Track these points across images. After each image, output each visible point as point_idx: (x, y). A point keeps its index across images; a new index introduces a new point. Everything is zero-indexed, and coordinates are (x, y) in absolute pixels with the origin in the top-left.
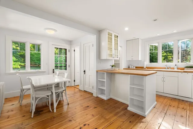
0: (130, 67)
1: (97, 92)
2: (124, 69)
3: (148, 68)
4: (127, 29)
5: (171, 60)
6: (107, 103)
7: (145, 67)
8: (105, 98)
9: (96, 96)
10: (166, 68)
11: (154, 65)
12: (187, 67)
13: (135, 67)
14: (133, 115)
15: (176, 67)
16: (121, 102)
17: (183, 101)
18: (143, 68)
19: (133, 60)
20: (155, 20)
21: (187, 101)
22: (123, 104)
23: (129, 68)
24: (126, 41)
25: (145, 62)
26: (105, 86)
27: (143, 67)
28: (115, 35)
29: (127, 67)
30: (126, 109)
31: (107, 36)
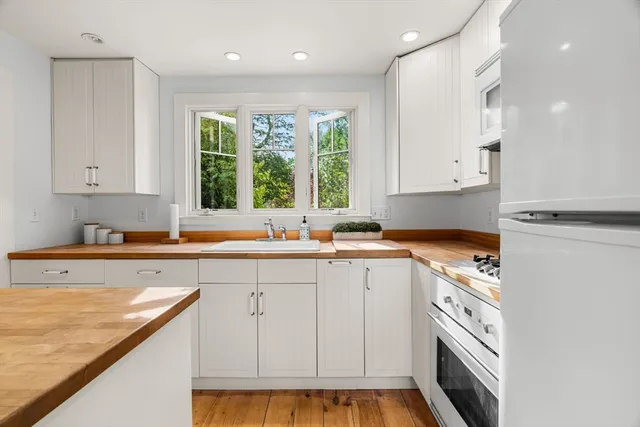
2: (12, 256)
3: (189, 237)
5: (286, 201)
7: (175, 235)
10: (270, 233)
11: (219, 219)
12: (341, 228)
13: (118, 238)
19: (98, 190)
24: (48, 61)
25: (177, 208)
27: (167, 234)
29: (68, 239)
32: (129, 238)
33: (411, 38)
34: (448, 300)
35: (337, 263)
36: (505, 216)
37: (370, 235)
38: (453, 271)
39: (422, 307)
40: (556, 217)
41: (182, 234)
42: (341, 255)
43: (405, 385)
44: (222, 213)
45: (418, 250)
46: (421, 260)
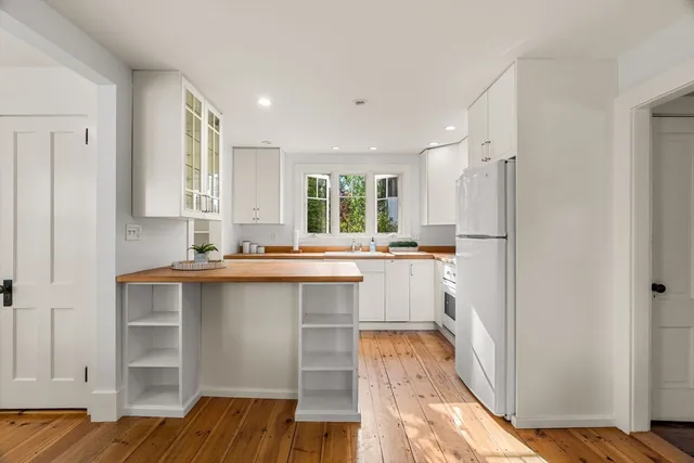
0: (246, 250)
1: (119, 395)
3: (303, 249)
4: (265, 102)
6: (198, 433)
7: (296, 248)
8: (173, 407)
9: (114, 419)
11: (319, 239)
12: (394, 245)
13: (262, 250)
14: (326, 435)
15: (373, 247)
16: (256, 400)
17: (395, 332)
18: (289, 250)
19: (258, 222)
20: (358, 103)
21: (402, 332)
22: (264, 404)
23: (240, 252)
24: (231, 149)
25: (297, 231)
26: (175, 351)
27: (292, 248)
28: (211, 115)
29: (233, 252)
30: (290, 421)
31: (184, 107)
32: (268, 250)
33: (433, 144)
34: (448, 273)
35: (395, 261)
36: (461, 236)
37: (411, 248)
38: (450, 260)
39: (438, 279)
40: (469, 236)
41: (300, 248)
42: (398, 257)
43: (431, 327)
44: (318, 236)
45: (436, 255)
46: (438, 259)
